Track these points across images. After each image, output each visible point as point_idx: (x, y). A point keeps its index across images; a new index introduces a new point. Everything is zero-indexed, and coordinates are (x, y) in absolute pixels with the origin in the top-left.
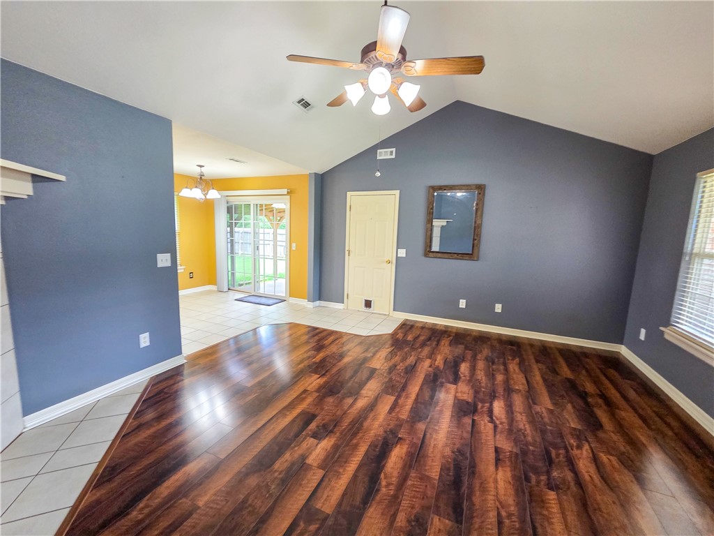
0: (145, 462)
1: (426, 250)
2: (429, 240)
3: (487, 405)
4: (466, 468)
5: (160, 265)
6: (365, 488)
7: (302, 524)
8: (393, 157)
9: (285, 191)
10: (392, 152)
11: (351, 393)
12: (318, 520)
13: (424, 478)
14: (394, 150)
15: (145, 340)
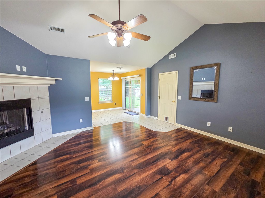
0: (61, 152)
1: (190, 97)
2: (191, 92)
3: (177, 174)
4: (134, 194)
5: (86, 100)
6: (94, 182)
7: (69, 183)
8: (176, 57)
9: (138, 75)
10: (175, 55)
12: (73, 184)
13: (115, 189)
14: (176, 54)
15: (81, 120)
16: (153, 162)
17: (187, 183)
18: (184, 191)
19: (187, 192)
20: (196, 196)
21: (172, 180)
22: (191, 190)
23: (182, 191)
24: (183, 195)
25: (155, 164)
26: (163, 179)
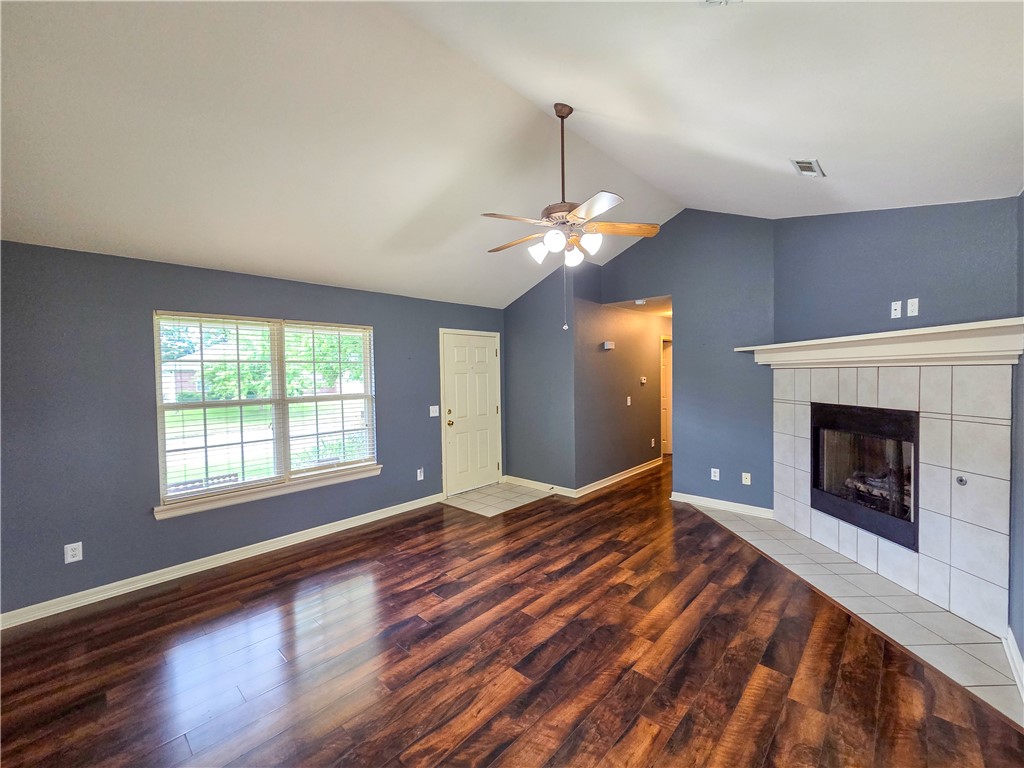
11: (581, 624)
16: (477, 603)
25: (469, 600)
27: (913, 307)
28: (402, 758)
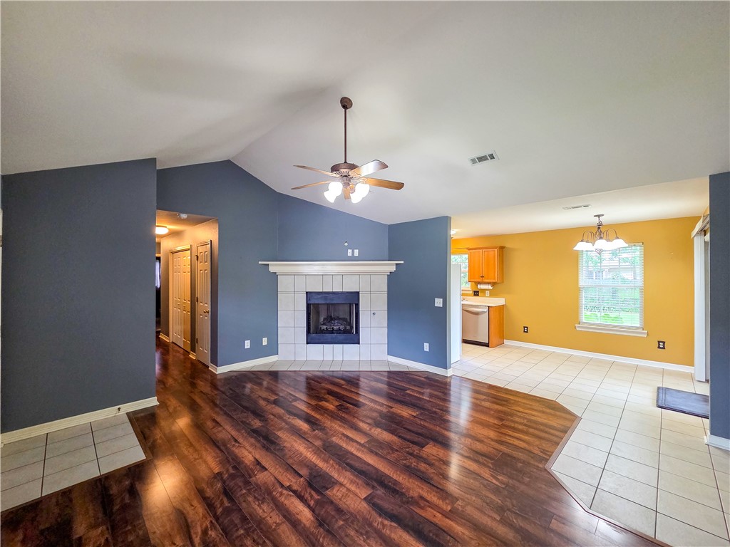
3: (312, 503)
5: (436, 305)
15: (426, 347)
17: (284, 516)
18: (265, 507)
19: (261, 511)
20: (250, 525)
21: (295, 492)
22: (264, 519)
23: (265, 504)
24: (257, 503)
26: (297, 477)
27: (356, 253)
28: (503, 486)
